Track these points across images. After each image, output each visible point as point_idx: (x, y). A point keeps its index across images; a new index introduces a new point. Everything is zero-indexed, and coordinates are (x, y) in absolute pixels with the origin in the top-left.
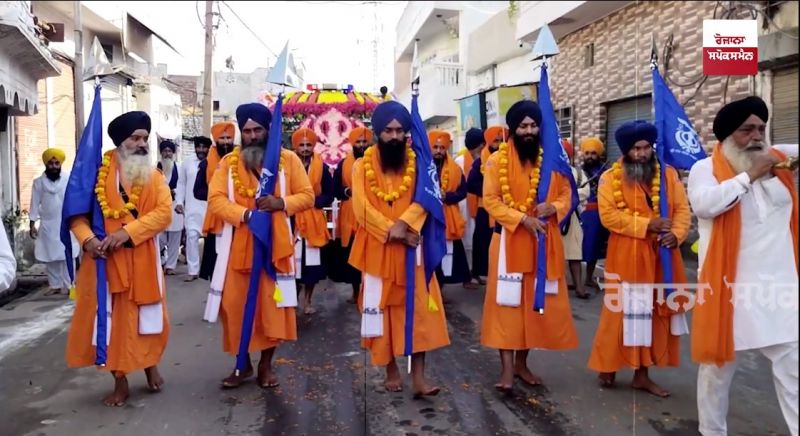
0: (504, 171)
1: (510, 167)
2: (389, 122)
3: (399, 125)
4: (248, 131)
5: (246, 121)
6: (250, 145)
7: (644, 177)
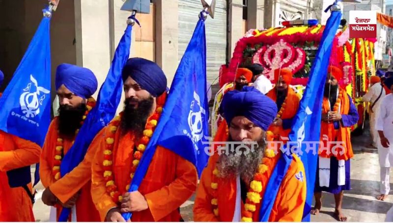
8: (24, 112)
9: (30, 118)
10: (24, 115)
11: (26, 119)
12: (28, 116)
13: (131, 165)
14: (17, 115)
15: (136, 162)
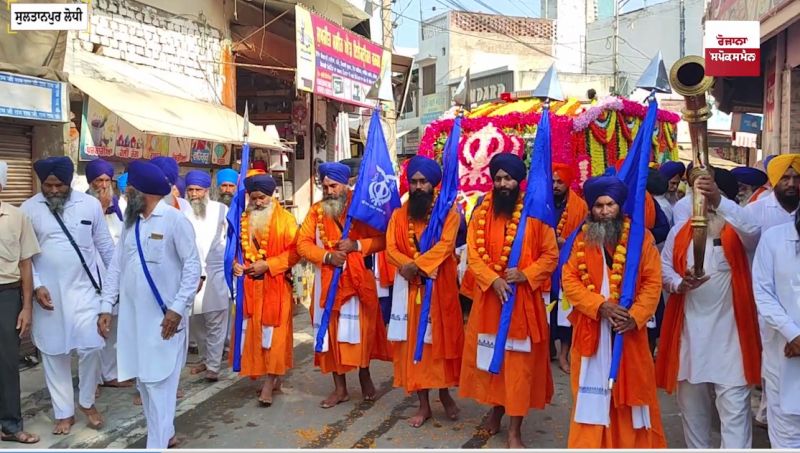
8: (372, 201)
10: (373, 204)
11: (374, 208)
12: (376, 204)
13: (505, 240)
14: (367, 204)
15: (510, 238)
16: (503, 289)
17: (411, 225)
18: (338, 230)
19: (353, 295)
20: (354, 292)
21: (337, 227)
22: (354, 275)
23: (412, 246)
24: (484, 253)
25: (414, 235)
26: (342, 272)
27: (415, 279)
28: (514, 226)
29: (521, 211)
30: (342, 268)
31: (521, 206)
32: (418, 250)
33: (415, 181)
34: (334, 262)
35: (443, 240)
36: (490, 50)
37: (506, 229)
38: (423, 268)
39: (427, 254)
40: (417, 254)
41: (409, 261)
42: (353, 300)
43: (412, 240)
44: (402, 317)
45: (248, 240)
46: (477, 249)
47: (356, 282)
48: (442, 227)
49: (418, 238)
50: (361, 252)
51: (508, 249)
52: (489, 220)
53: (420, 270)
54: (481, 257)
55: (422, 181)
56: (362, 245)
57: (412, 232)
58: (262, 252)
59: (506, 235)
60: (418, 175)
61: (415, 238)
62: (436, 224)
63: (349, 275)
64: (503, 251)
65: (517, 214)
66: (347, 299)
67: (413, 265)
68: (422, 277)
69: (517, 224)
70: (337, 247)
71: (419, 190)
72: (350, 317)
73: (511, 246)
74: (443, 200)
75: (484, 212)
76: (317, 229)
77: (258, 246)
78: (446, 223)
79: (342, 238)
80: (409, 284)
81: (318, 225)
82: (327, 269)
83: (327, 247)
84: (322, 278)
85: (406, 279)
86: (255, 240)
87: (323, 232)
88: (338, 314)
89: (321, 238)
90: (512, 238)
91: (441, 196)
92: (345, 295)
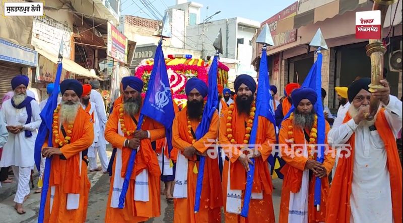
0: (229, 124)
1: (234, 121)
2: (192, 90)
3: (197, 91)
4: (127, 93)
5: (126, 87)
6: (128, 101)
7: (305, 123)
8: (157, 105)
9: (161, 108)
10: (157, 106)
11: (158, 109)
12: (159, 107)
13: (246, 130)
14: (154, 106)
15: (249, 129)
16: (247, 163)
17: (189, 122)
18: (134, 123)
19: (144, 168)
20: (146, 166)
21: (133, 121)
22: (145, 154)
23: (190, 136)
24: (232, 138)
25: (191, 128)
26: (136, 153)
27: (193, 157)
28: (251, 121)
29: (255, 112)
30: (137, 150)
31: (254, 108)
32: (195, 138)
33: (192, 95)
34: (132, 146)
35: (210, 131)
36: (143, 34)
37: (246, 123)
38: (199, 150)
39: (201, 140)
40: (194, 140)
41: (189, 145)
42: (144, 171)
43: (190, 132)
44: (183, 182)
45: (58, 129)
46: (226, 136)
47: (147, 160)
48: (210, 123)
49: (194, 130)
50: (150, 139)
51: (248, 135)
52: (234, 117)
53: (197, 151)
54: (230, 141)
55: (197, 94)
56: (151, 134)
57: (190, 126)
58: (68, 138)
59: (246, 127)
60: (195, 91)
61: (192, 130)
62: (206, 121)
63: (142, 155)
64: (245, 137)
65: (253, 114)
66: (141, 171)
67: (191, 148)
68: (197, 155)
69: (253, 120)
70: (133, 135)
71: (195, 100)
72: (142, 183)
73: (250, 134)
74: (210, 106)
75: (230, 112)
76: (119, 123)
77: (65, 134)
78: (212, 121)
79: (137, 129)
80: (189, 160)
81: (119, 120)
82: (126, 150)
83: (126, 135)
84: (122, 157)
85: (186, 157)
86: (63, 130)
87: (123, 125)
88: (134, 182)
89: (122, 129)
90: (250, 129)
91: (208, 104)
92: (139, 168)
